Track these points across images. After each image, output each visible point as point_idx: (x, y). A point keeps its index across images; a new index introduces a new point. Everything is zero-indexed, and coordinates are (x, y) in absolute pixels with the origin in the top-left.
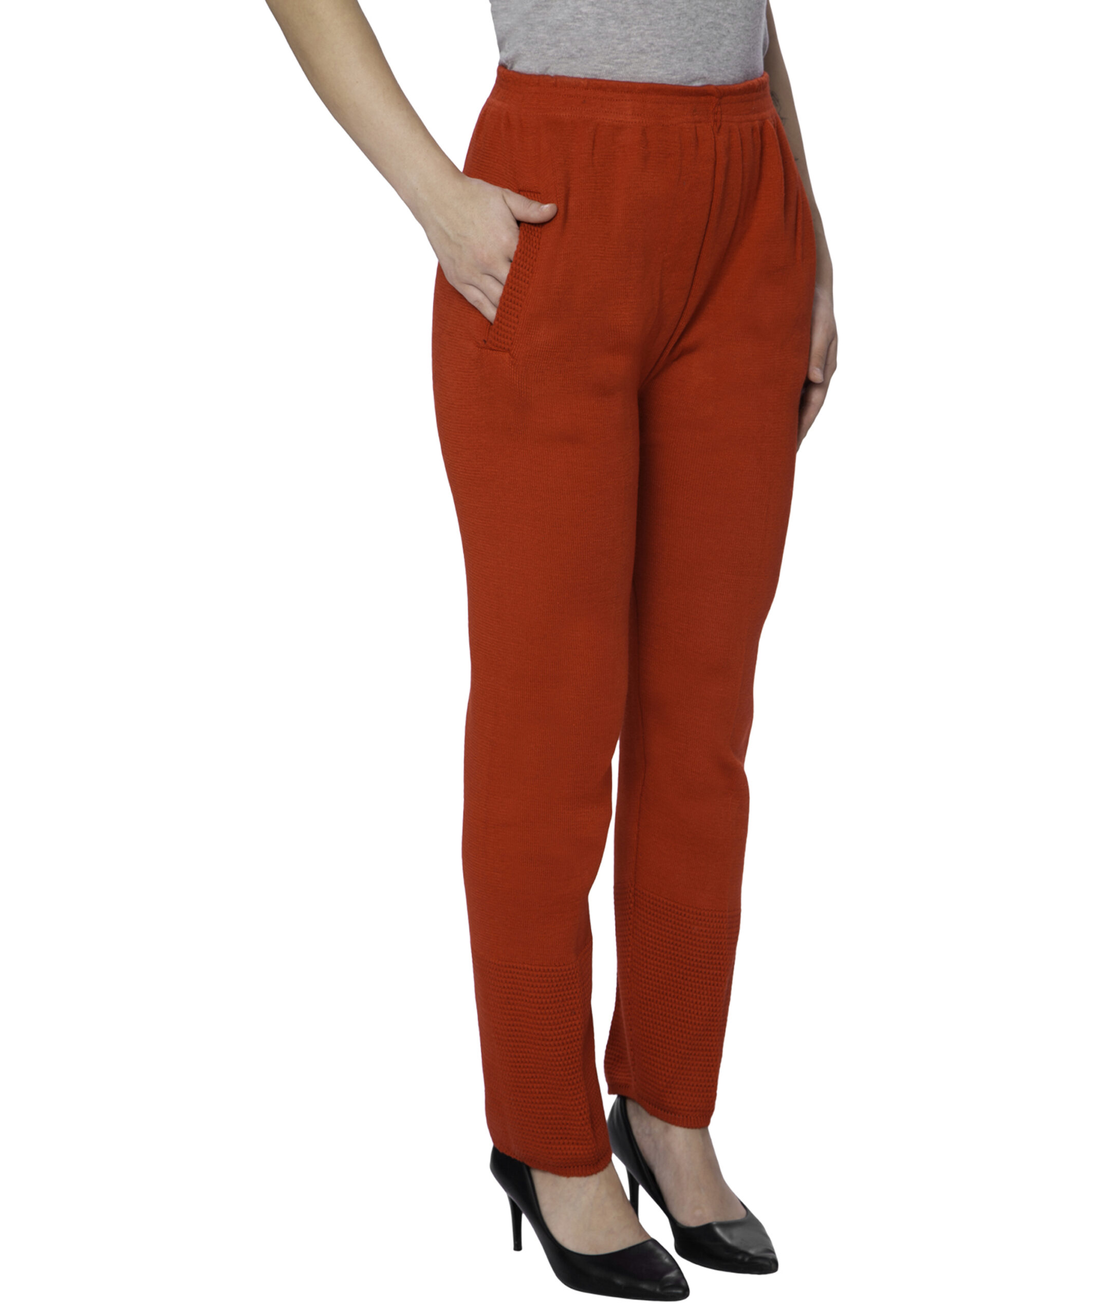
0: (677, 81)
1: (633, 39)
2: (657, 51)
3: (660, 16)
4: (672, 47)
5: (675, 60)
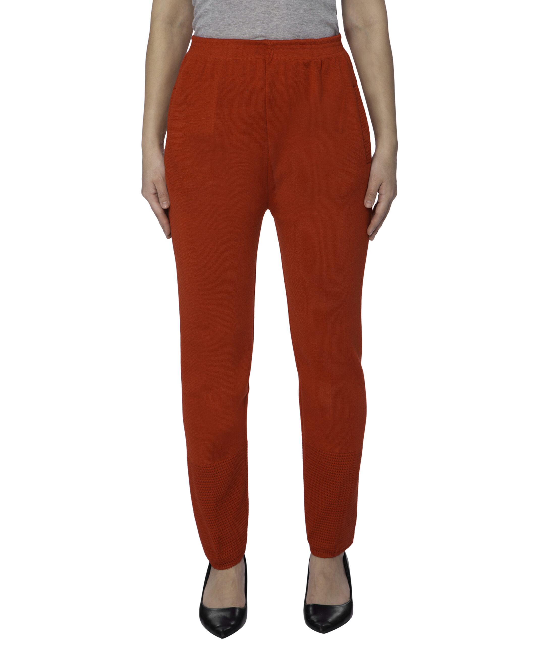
0: (247, 38)
1: (225, 19)
2: (236, 24)
3: (236, 9)
4: (243, 22)
5: (245, 28)
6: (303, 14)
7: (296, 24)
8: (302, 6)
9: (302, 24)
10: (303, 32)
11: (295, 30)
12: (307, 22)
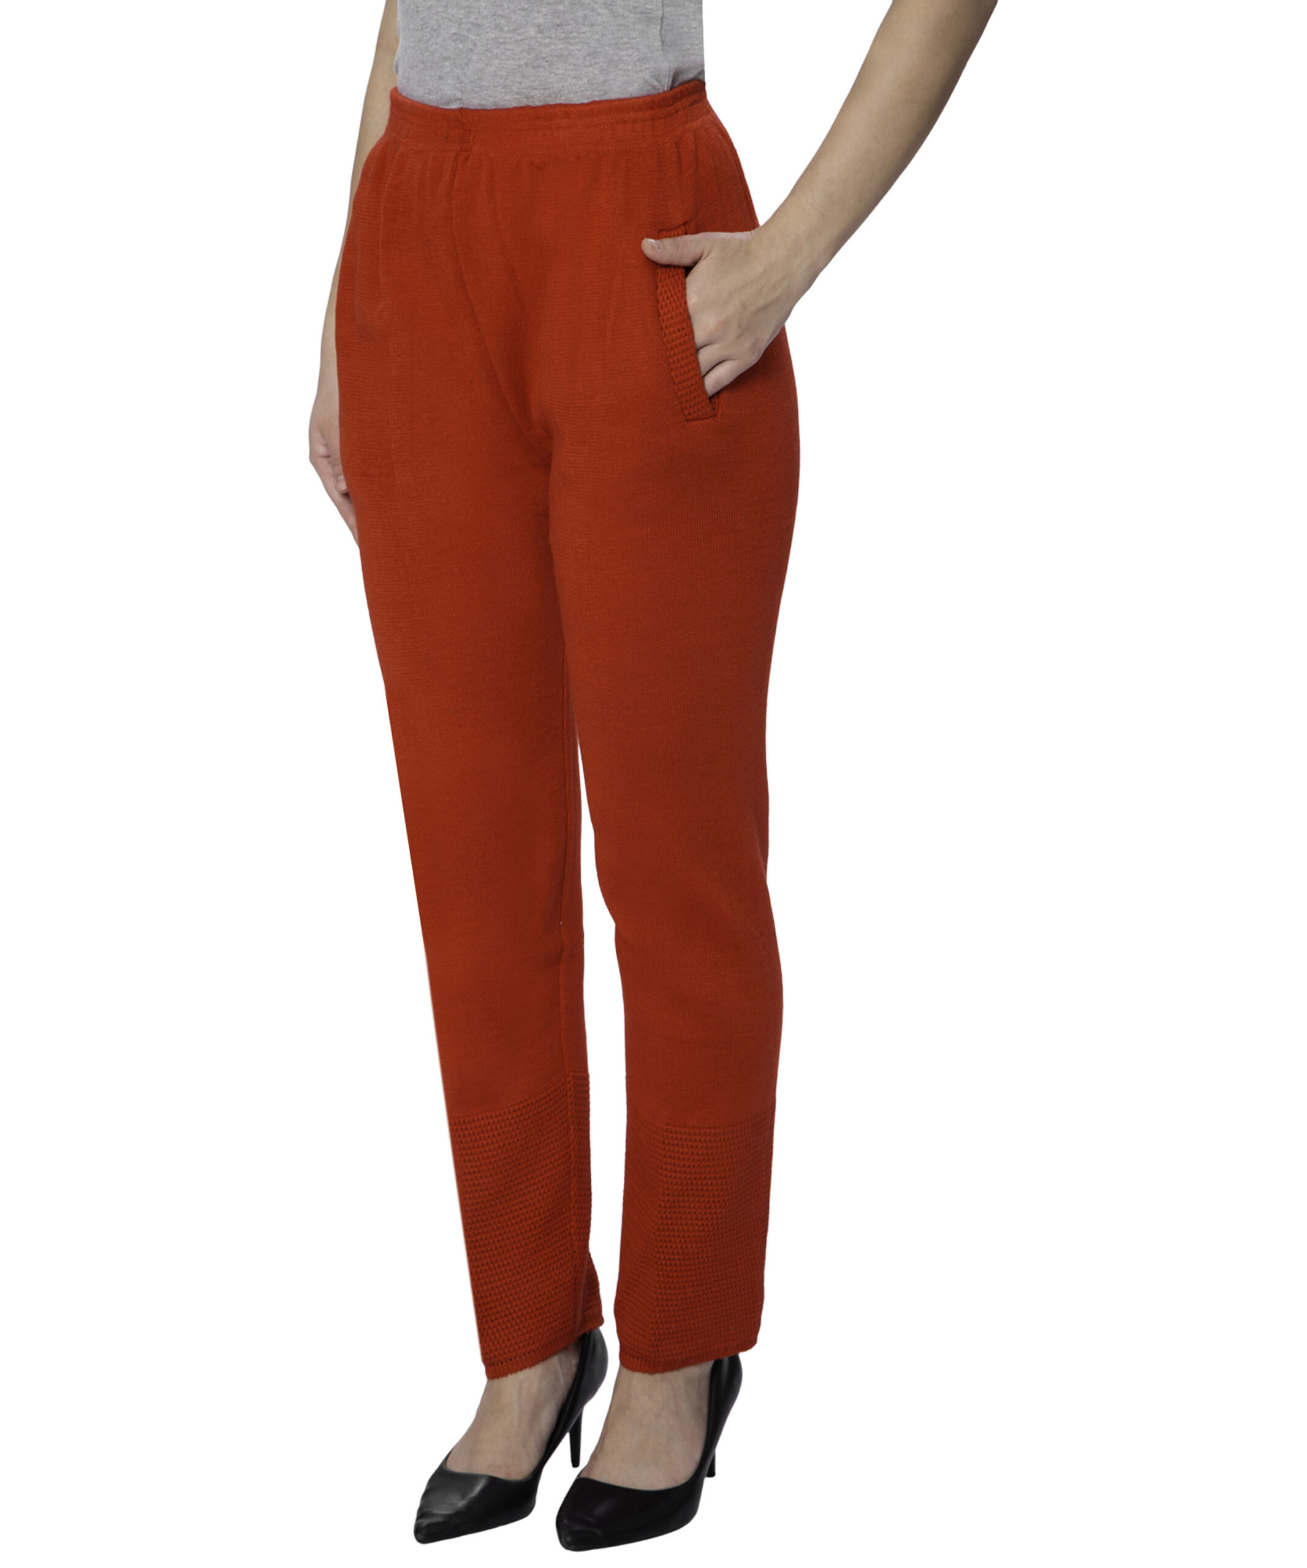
6: (536, 38)
7: (520, 66)
8: (529, 16)
9: (535, 64)
10: (541, 87)
11: (520, 83)
12: (550, 58)
